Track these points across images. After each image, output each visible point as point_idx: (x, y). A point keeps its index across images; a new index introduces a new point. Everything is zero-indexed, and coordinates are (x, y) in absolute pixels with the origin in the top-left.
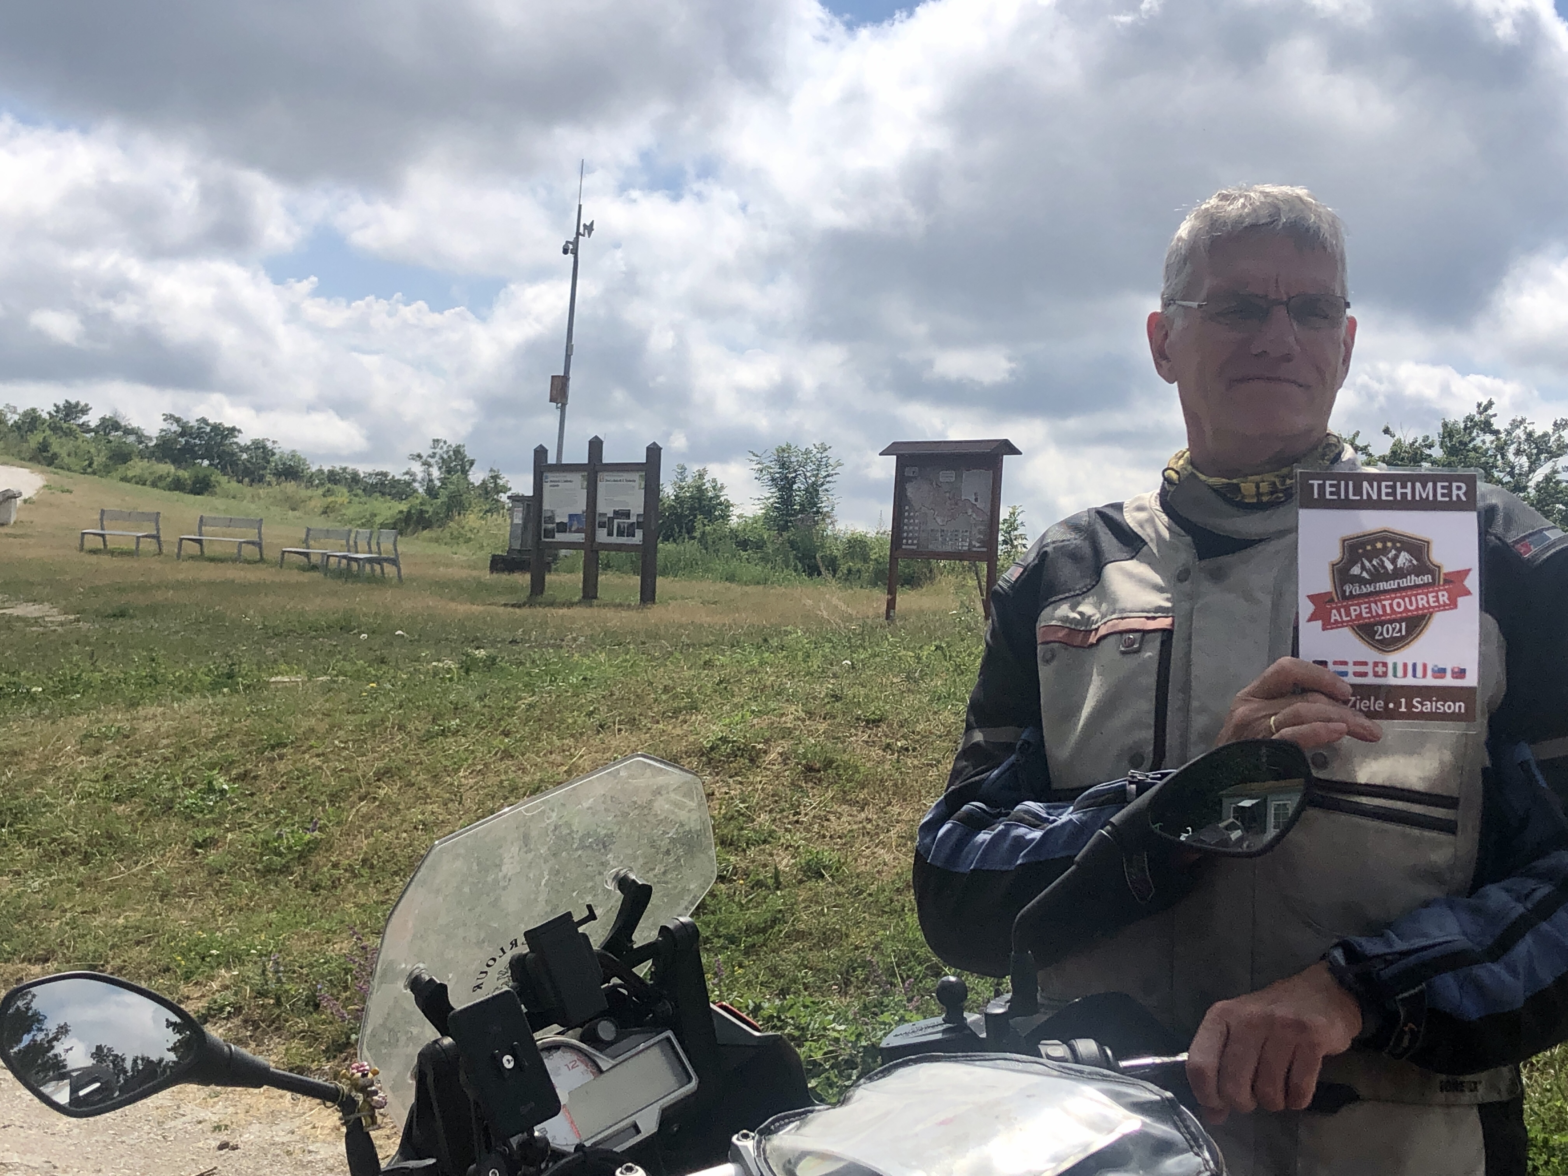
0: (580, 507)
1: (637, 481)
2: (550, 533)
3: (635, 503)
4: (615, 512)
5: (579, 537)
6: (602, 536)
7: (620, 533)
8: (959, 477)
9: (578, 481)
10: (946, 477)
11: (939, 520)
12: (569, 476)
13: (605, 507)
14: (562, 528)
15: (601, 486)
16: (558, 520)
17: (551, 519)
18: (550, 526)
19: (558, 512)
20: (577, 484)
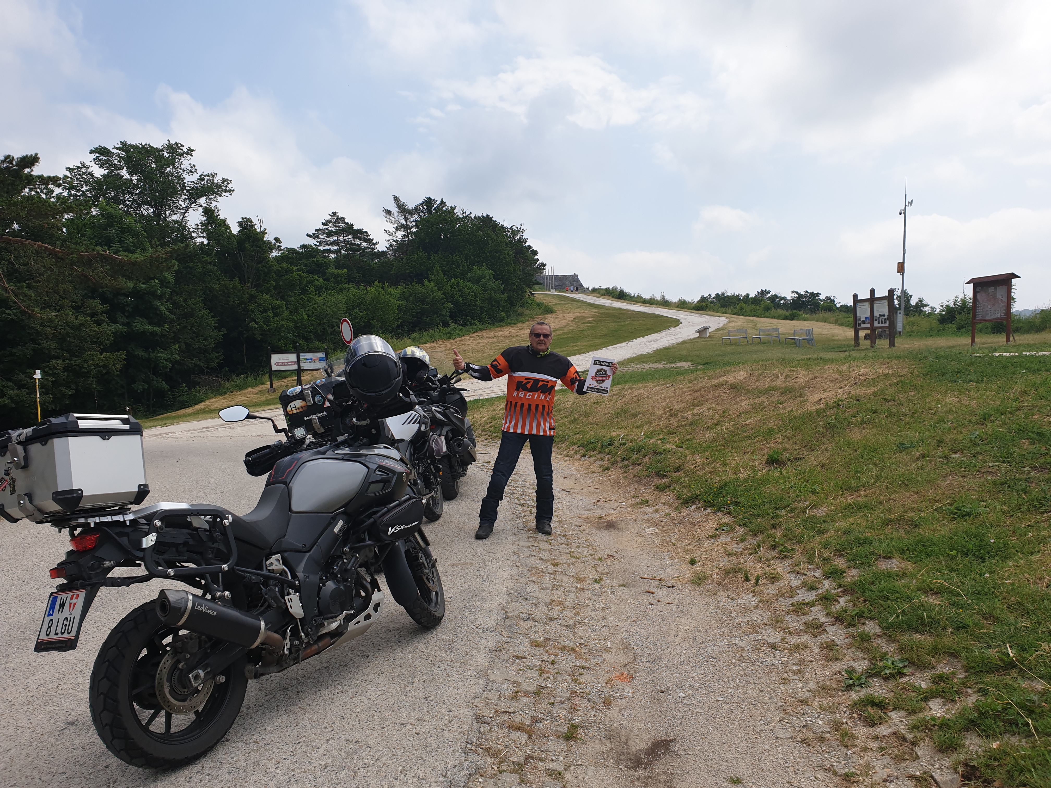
0: (868, 314)
1: (886, 303)
2: (860, 325)
3: (886, 311)
4: (880, 315)
5: (869, 325)
6: (876, 324)
7: (882, 323)
8: (996, 289)
9: (867, 305)
10: (991, 290)
11: (989, 307)
12: (865, 303)
13: (876, 314)
14: (864, 322)
15: (875, 306)
16: (862, 320)
17: (860, 320)
18: (860, 322)
19: (862, 316)
20: (867, 306)
